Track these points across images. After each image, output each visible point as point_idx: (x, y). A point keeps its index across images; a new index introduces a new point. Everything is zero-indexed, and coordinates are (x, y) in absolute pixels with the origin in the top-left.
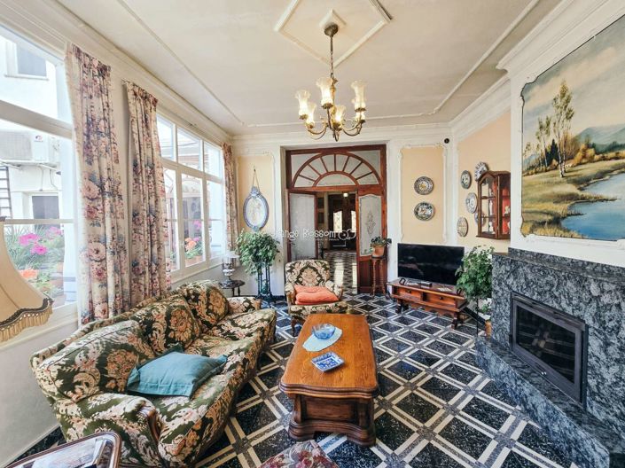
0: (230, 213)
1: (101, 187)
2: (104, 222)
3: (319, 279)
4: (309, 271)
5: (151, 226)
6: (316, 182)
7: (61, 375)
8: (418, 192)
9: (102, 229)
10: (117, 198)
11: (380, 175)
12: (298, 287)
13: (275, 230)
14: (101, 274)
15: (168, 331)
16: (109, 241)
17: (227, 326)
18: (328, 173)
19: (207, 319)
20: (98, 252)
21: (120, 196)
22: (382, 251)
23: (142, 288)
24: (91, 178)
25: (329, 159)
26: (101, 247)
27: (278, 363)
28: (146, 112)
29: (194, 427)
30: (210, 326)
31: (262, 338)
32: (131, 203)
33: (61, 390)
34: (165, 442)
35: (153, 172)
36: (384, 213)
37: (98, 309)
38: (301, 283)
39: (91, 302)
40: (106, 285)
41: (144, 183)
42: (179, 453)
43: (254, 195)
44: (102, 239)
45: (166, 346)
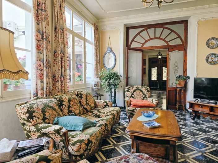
0: (96, 60)
1: (42, 35)
2: (43, 52)
3: (144, 96)
4: (138, 92)
5: (62, 59)
6: (143, 44)
7: (28, 112)
8: (209, 47)
9: (42, 55)
10: (48, 42)
11: (183, 39)
12: (132, 99)
13: (120, 70)
14: (41, 76)
15: (69, 107)
16: (45, 61)
17: (96, 112)
18: (151, 39)
19: (86, 107)
20: (40, 66)
21: (49, 42)
22: (183, 84)
23: (57, 88)
24: (38, 31)
25: (151, 31)
26: (42, 64)
27: (121, 134)
28: (60, 2)
29: (84, 141)
30: (87, 111)
31: (114, 118)
32: (53, 46)
33: (28, 118)
34: (71, 145)
35: (63, 32)
36: (185, 61)
37: (40, 92)
38: (133, 98)
39: (37, 89)
40: (43, 82)
41: (59, 37)
42: (78, 151)
43: (109, 51)
44: (42, 60)
45: (68, 113)
